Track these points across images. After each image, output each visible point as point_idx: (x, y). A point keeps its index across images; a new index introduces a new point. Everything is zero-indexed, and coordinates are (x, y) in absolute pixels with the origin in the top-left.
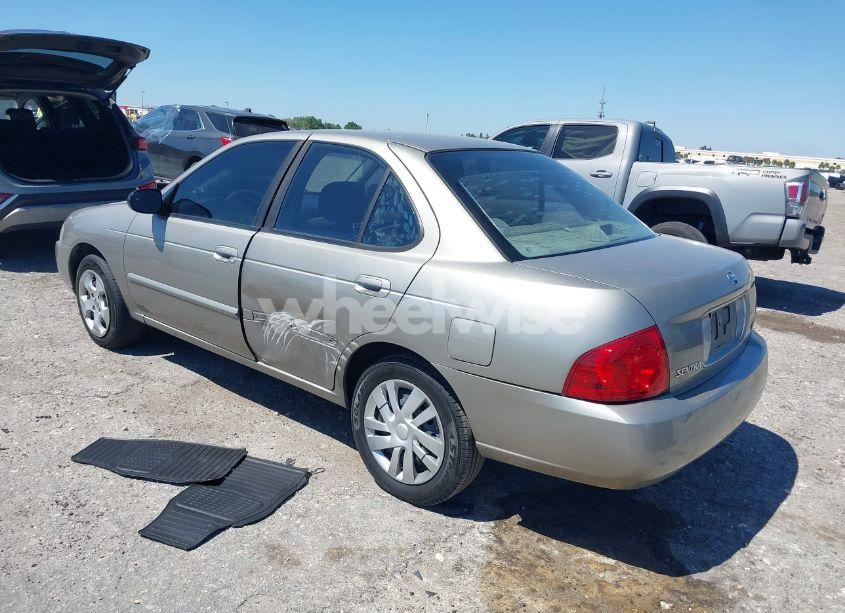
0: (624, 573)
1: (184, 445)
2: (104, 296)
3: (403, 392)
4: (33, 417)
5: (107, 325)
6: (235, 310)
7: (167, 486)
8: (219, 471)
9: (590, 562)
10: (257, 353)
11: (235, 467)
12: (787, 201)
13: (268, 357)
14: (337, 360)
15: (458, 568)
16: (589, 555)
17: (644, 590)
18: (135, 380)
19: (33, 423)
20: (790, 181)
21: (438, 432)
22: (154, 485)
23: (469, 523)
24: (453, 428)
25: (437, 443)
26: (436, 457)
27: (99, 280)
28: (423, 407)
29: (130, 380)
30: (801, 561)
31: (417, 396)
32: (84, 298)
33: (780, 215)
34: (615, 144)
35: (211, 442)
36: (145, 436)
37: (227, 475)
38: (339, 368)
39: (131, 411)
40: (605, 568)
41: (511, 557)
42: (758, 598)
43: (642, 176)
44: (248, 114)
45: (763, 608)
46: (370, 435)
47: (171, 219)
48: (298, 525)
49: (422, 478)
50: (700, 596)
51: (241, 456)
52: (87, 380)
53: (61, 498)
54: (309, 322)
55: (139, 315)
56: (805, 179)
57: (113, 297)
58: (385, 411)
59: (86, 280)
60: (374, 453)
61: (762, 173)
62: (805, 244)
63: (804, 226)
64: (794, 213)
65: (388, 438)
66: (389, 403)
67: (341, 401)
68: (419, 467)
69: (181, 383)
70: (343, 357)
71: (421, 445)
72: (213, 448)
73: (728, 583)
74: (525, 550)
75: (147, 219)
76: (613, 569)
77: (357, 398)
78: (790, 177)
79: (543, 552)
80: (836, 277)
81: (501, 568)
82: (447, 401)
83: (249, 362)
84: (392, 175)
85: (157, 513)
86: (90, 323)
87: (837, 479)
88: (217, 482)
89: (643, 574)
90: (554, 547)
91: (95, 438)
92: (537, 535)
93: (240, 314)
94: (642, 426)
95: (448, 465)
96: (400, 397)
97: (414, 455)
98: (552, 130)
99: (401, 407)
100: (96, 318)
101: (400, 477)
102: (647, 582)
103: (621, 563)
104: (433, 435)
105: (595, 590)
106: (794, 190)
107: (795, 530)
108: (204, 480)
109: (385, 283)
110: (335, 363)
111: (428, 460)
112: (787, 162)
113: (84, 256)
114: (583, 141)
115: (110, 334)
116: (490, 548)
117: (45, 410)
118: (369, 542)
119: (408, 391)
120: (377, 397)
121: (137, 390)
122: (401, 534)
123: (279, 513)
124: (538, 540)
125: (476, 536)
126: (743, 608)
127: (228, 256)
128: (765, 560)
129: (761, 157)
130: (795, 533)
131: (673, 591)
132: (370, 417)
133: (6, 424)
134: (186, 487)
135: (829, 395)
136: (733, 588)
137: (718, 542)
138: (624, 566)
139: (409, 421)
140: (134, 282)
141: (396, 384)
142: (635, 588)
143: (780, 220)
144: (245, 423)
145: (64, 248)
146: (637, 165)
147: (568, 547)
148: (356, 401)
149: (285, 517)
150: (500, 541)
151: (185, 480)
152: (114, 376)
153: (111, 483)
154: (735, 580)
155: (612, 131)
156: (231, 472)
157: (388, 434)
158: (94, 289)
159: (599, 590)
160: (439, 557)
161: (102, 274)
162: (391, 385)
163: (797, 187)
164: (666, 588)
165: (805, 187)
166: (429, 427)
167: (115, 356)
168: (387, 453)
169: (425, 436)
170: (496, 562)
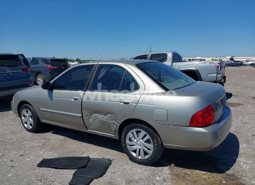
0: (209, 175)
1: (70, 157)
2: (31, 116)
3: (138, 132)
4: (19, 155)
5: (33, 125)
6: (81, 115)
7: (70, 170)
8: (84, 163)
9: (199, 174)
10: (87, 127)
11: (88, 162)
12: (217, 70)
13: (91, 128)
14: (116, 125)
15: (164, 180)
16: (198, 172)
17: (217, 179)
18: (46, 141)
19: (19, 158)
20: (217, 64)
21: (151, 142)
22: (66, 170)
23: (162, 168)
24: (155, 141)
25: (151, 146)
26: (150, 150)
27: (29, 112)
28: (145, 136)
29: (44, 141)
30: (253, 165)
31: (143, 133)
32: (23, 118)
33: (215, 74)
34: (167, 58)
35: (77, 156)
36: (56, 157)
37: (87, 164)
38: (117, 128)
39: (48, 150)
40: (204, 174)
41: (177, 175)
42: (246, 176)
43: (176, 66)
44: (54, 59)
45: (248, 179)
46: (128, 147)
47: (54, 91)
48: (114, 176)
49: (147, 157)
50: (231, 178)
51: (88, 159)
52: (30, 142)
53: (39, 178)
54: (106, 115)
55: (44, 121)
56: (220, 63)
57: (35, 116)
58: (133, 139)
59: (24, 112)
60: (130, 152)
61: (209, 63)
62: (223, 81)
63: (222, 76)
64: (219, 73)
65: (135, 146)
66: (134, 136)
67: (117, 138)
68: (146, 153)
69: (60, 139)
70: (118, 124)
71: (145, 147)
72: (79, 157)
73: (237, 174)
74: (180, 173)
75: (46, 91)
76: (206, 174)
77: (123, 136)
78: (216, 63)
79: (185, 173)
80: (229, 89)
81: (176, 179)
82: (153, 133)
83: (84, 130)
84: (127, 71)
85: (71, 178)
86: (26, 126)
87: (252, 142)
88: (85, 167)
89: (214, 175)
90: (188, 171)
91: (41, 159)
92: (181, 169)
93: (82, 116)
94: (211, 132)
95: (155, 152)
96: (137, 134)
97: (144, 150)
98: (148, 56)
99: (138, 137)
100: (28, 124)
101: (140, 157)
102: (216, 177)
103: (207, 173)
104: (149, 144)
105: (204, 181)
106: (218, 66)
107: (248, 157)
108: (81, 166)
109: (130, 101)
110: (115, 127)
111: (148, 151)
112: (203, 59)
113: (23, 105)
114: (158, 58)
115: (34, 128)
116: (171, 174)
117: (21, 153)
118: (136, 178)
119: (140, 132)
120: (130, 134)
121: (47, 143)
122: (144, 174)
123: (107, 173)
124: (183, 170)
125: (165, 171)
126: (243, 180)
127: (77, 99)
128: (244, 166)
129: (196, 59)
130: (248, 158)
131: (224, 178)
132: (128, 141)
133: (11, 159)
134: (76, 170)
135: (241, 121)
136: (239, 175)
137: (230, 163)
138: (209, 173)
139: (141, 141)
140: (42, 111)
141: (136, 130)
142: (214, 179)
143: (216, 75)
144: (85, 149)
145: (14, 103)
146: (174, 63)
147: (192, 170)
148: (123, 137)
149: (109, 174)
150: (173, 172)
151: (75, 168)
152: (38, 140)
153: (52, 172)
154: (238, 173)
155: (166, 55)
156: (87, 163)
157: (134, 145)
158: (27, 115)
159: (205, 181)
160: (157, 178)
161: (30, 110)
162: (134, 131)
163: (219, 66)
164: (222, 177)
165: (221, 65)
166: (148, 141)
167: (35, 134)
168: (135, 151)
169: (147, 145)
170: (174, 177)
